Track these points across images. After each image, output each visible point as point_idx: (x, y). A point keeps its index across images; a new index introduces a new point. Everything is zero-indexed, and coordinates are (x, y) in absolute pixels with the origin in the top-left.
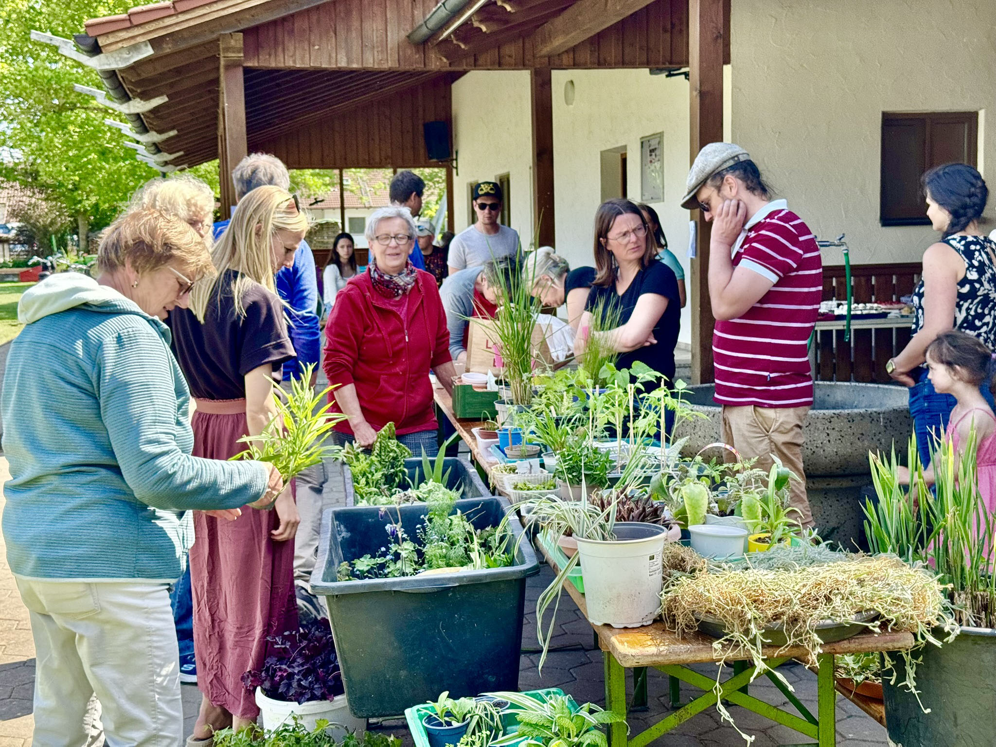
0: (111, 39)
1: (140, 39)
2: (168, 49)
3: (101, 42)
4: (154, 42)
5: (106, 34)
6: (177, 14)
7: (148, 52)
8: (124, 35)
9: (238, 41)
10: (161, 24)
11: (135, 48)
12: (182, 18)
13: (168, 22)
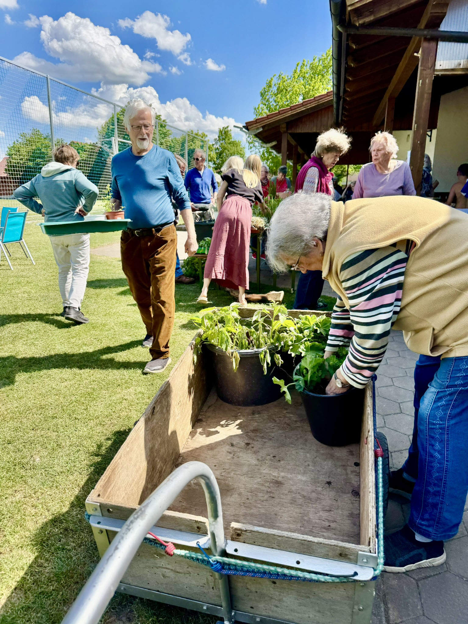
0: (251, 127)
1: (259, 126)
2: (266, 128)
3: (249, 127)
4: (263, 127)
5: (251, 125)
6: (268, 119)
7: (261, 130)
8: (254, 125)
9: (284, 126)
10: (264, 122)
11: (258, 129)
12: (270, 120)
13: (266, 121)
